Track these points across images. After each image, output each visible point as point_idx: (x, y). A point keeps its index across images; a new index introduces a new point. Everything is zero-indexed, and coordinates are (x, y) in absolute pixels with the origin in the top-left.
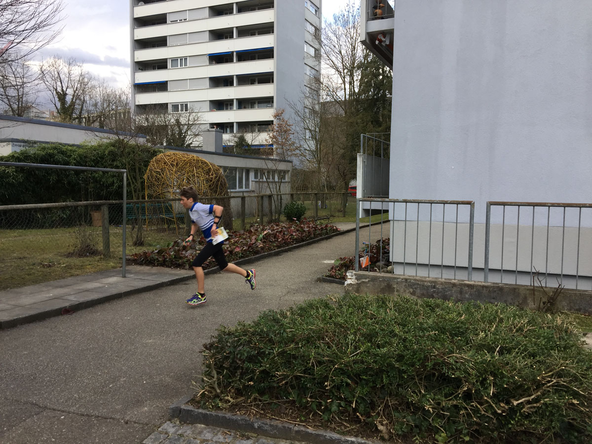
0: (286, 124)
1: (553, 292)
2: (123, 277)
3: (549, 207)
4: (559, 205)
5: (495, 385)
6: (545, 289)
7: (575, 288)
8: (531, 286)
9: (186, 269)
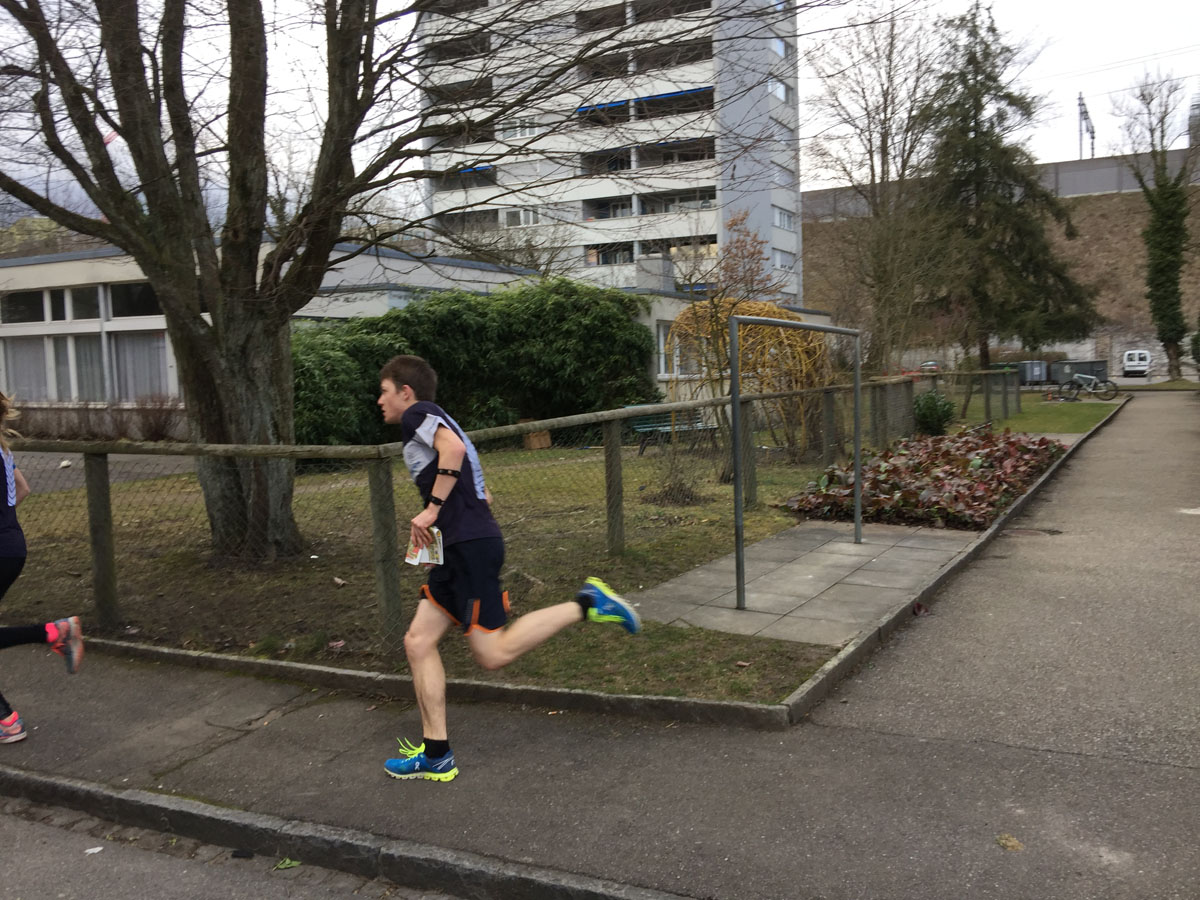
0: (754, 239)
2: (855, 543)
9: (942, 528)
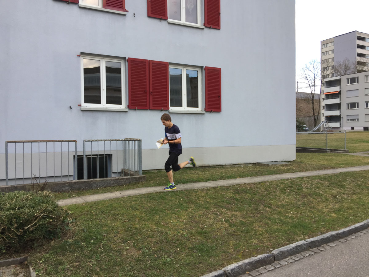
1: (43, 184)
3: (39, 142)
4: (44, 141)
5: (17, 223)
6: (39, 184)
7: (53, 181)
8: (32, 183)
